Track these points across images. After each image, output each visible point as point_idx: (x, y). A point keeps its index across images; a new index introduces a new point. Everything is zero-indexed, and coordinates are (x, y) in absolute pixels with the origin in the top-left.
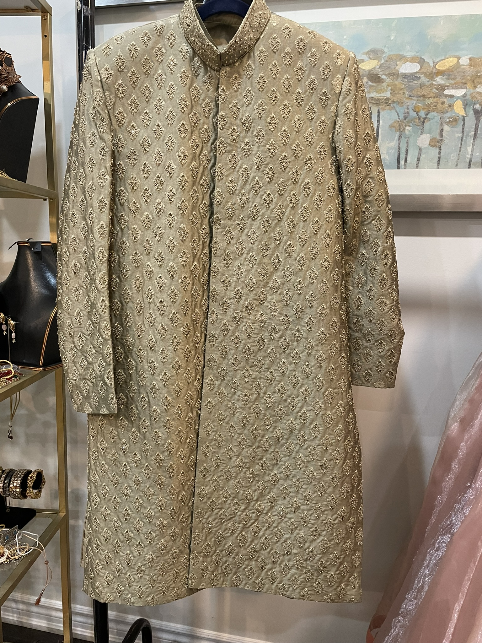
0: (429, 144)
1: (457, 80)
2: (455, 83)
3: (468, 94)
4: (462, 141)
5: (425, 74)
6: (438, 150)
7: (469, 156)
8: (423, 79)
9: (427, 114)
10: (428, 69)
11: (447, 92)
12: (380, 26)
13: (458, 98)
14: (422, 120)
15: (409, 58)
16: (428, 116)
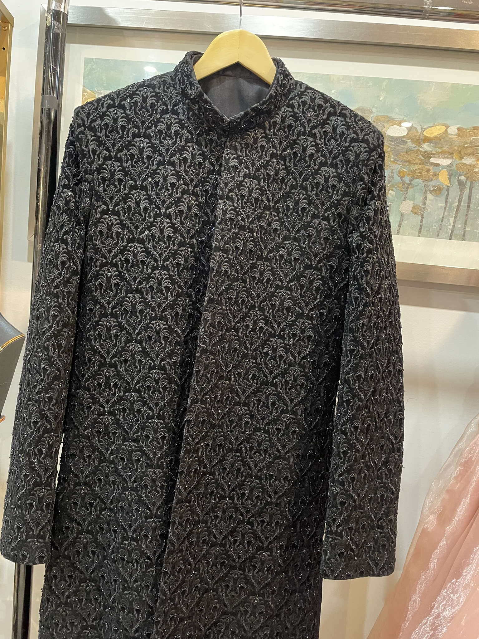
0: (412, 211)
1: (444, 149)
2: (441, 152)
3: (454, 164)
4: (445, 211)
5: (412, 139)
6: (420, 218)
7: (450, 227)
8: (410, 144)
9: (411, 181)
10: (416, 134)
11: (432, 160)
12: (370, 84)
13: (444, 167)
14: (406, 185)
15: (395, 121)
16: (413, 183)
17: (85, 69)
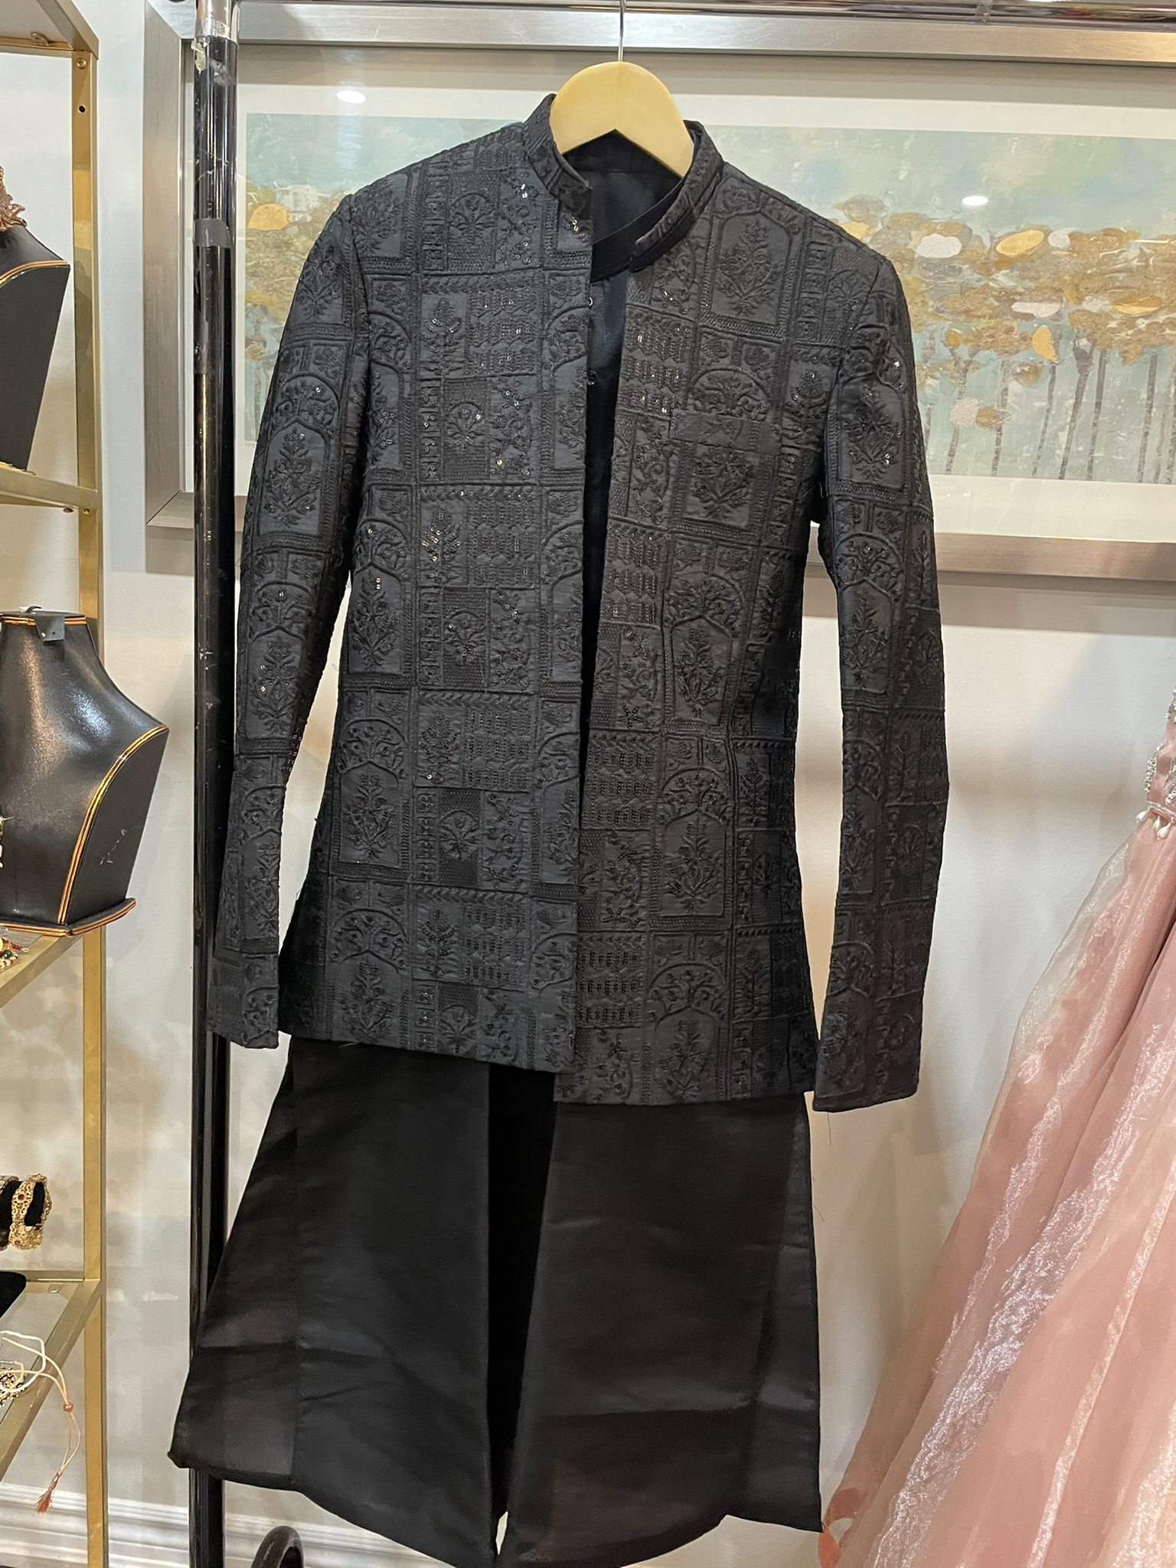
0: (977, 421)
1: (1042, 280)
2: (1037, 289)
3: (1066, 313)
4: (1047, 418)
5: (973, 264)
6: (995, 436)
7: (1060, 452)
8: (969, 274)
9: (973, 354)
10: (980, 251)
11: (1017, 307)
12: (876, 145)
13: (1042, 322)
14: (963, 365)
15: (937, 224)
16: (975, 358)
17: (248, 139)
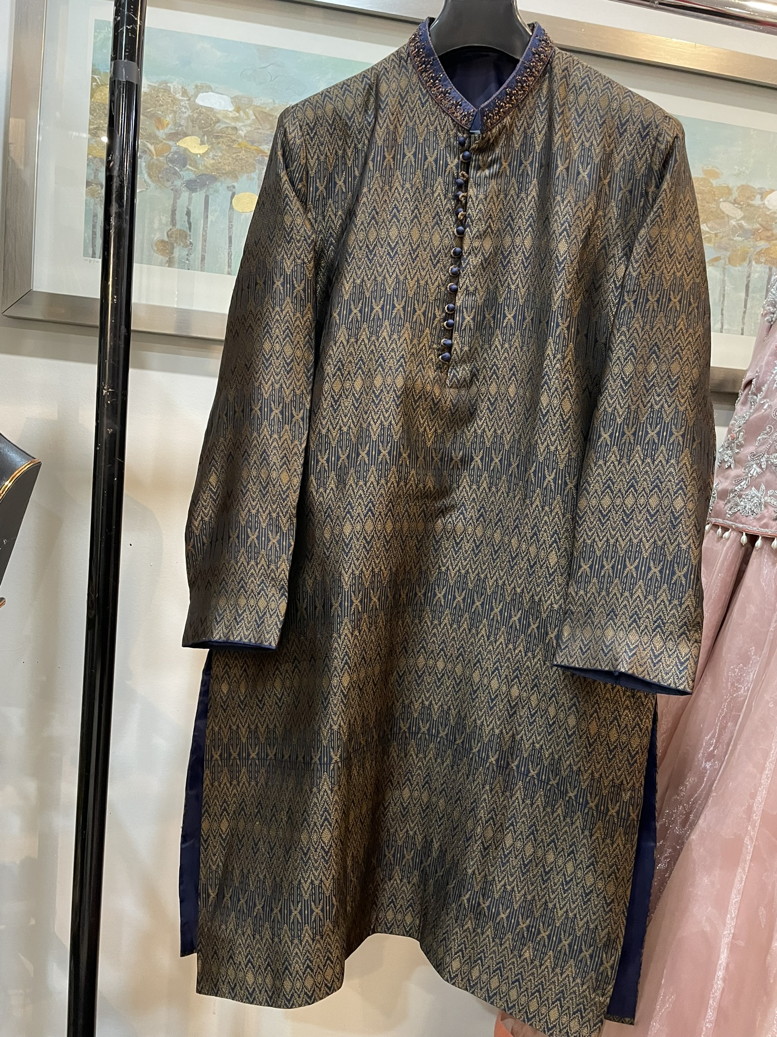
17: (95, 37)
